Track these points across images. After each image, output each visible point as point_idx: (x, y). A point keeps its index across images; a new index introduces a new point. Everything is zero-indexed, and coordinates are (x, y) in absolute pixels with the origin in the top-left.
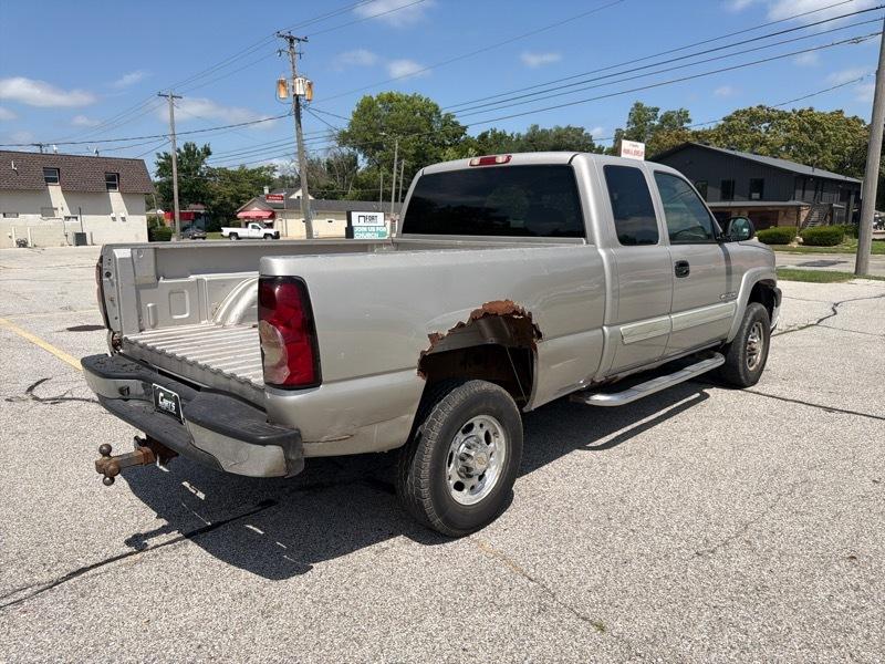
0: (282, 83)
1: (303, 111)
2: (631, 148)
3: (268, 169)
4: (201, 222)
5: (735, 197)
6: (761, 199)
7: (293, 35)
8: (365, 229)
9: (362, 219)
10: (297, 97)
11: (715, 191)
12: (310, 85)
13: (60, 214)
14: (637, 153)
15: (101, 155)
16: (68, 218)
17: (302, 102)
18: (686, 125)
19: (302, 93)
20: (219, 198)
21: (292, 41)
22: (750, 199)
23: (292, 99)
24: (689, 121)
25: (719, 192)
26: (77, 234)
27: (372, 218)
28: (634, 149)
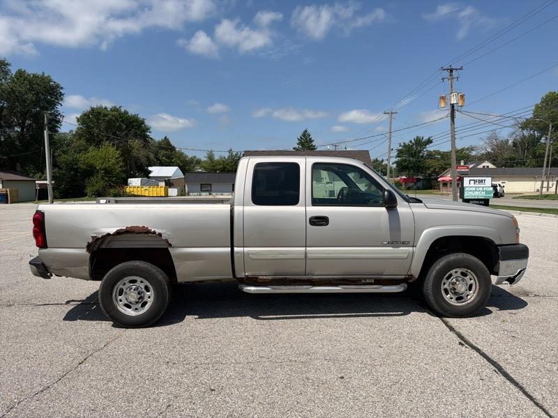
0: (443, 98)
1: (457, 113)
3: (467, 149)
4: (420, 184)
7: (453, 67)
8: (474, 189)
9: (472, 182)
10: (453, 106)
12: (462, 97)
13: (325, 181)
15: (347, 149)
16: (328, 183)
17: (455, 108)
19: (455, 102)
20: (432, 169)
21: (451, 71)
23: (449, 107)
26: (331, 191)
27: (481, 181)
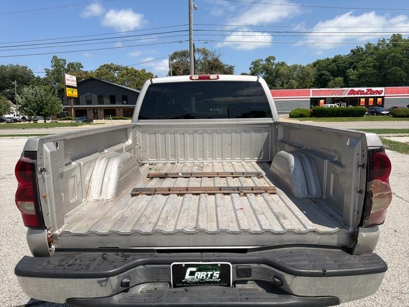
2: (70, 78)
5: (116, 102)
6: (127, 104)
11: (107, 100)
14: (73, 81)
18: (81, 69)
22: (123, 104)
24: (82, 67)
25: (109, 100)
28: (71, 79)
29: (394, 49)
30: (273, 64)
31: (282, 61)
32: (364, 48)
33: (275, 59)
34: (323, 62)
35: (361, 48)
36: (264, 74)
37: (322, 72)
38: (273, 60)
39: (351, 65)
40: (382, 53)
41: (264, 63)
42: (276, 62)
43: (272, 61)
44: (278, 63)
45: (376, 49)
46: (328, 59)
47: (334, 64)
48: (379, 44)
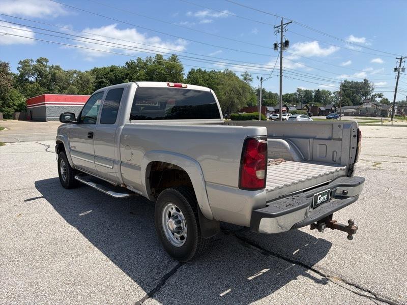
29: (159, 66)
30: (46, 67)
31: (57, 65)
32: (136, 61)
33: (48, 61)
34: (100, 70)
35: (134, 62)
36: (36, 76)
37: (101, 80)
38: (46, 62)
39: (127, 76)
40: (152, 68)
41: (35, 63)
42: (49, 64)
43: (44, 63)
44: (53, 66)
45: (145, 64)
46: (105, 68)
47: (112, 73)
48: (147, 61)
